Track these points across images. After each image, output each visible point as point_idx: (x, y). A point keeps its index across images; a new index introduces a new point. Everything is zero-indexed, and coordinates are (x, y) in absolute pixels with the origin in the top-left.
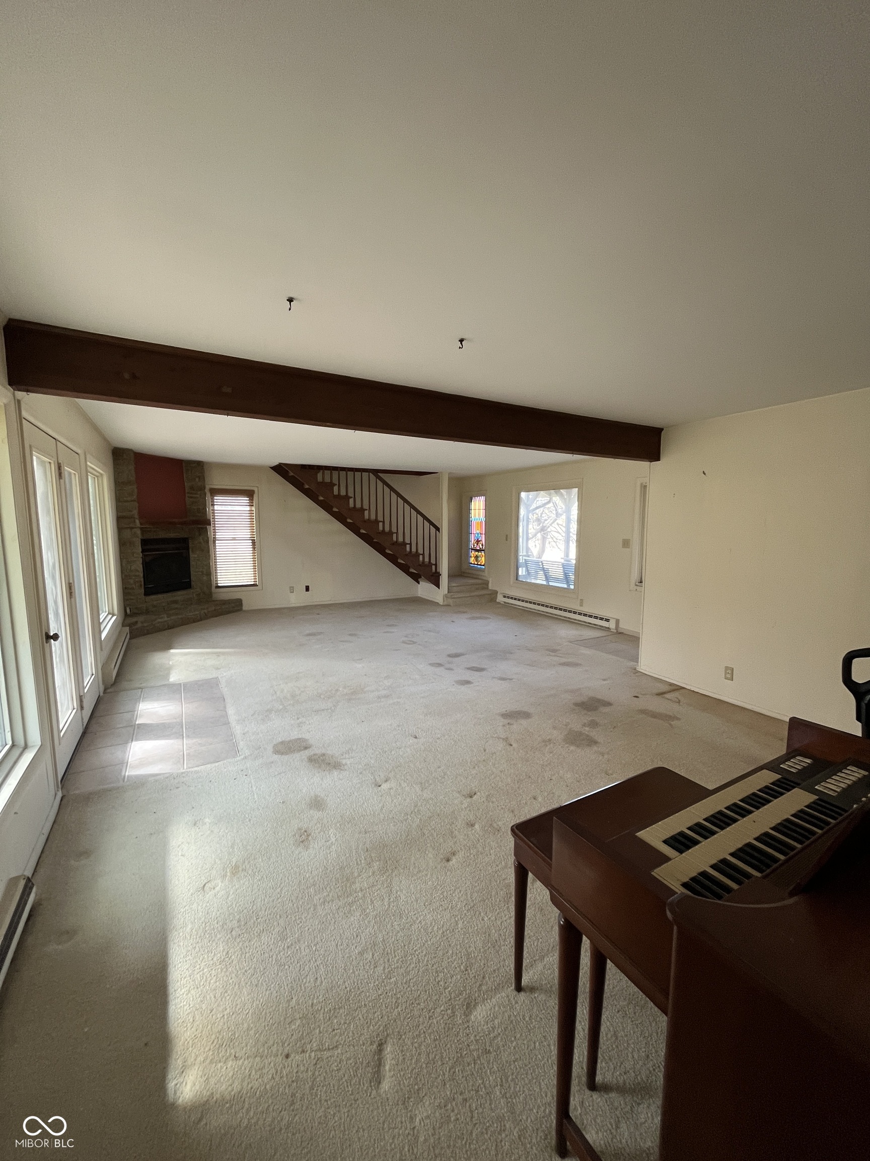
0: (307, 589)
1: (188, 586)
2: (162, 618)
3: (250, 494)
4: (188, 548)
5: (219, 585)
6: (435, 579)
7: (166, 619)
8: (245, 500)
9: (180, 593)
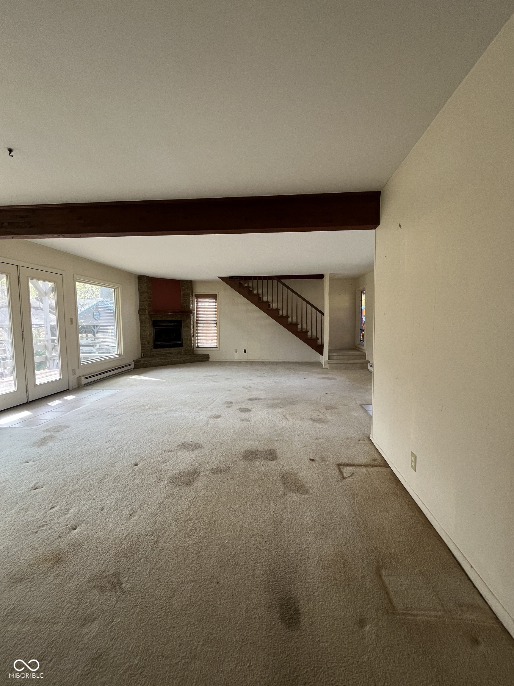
0: (245, 351)
1: (180, 345)
2: (155, 360)
3: (214, 296)
4: (181, 326)
5: (199, 346)
6: (320, 349)
7: (158, 361)
8: (212, 300)
9: (173, 349)
